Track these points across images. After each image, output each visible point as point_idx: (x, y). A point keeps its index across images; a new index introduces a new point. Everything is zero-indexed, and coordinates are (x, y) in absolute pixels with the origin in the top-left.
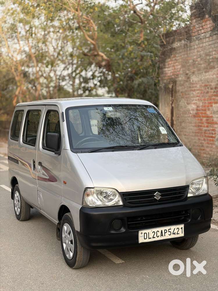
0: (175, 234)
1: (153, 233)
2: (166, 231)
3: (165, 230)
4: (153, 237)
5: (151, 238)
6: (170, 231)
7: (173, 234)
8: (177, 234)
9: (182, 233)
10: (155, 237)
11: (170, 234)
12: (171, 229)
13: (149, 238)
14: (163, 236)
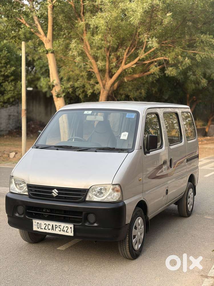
0: (64, 231)
1: (45, 224)
2: (56, 227)
3: (56, 225)
4: (45, 229)
5: (42, 229)
6: (60, 227)
7: (63, 231)
8: (66, 232)
9: (71, 233)
10: (46, 229)
11: (60, 230)
12: (61, 226)
13: (41, 228)
14: (54, 230)
